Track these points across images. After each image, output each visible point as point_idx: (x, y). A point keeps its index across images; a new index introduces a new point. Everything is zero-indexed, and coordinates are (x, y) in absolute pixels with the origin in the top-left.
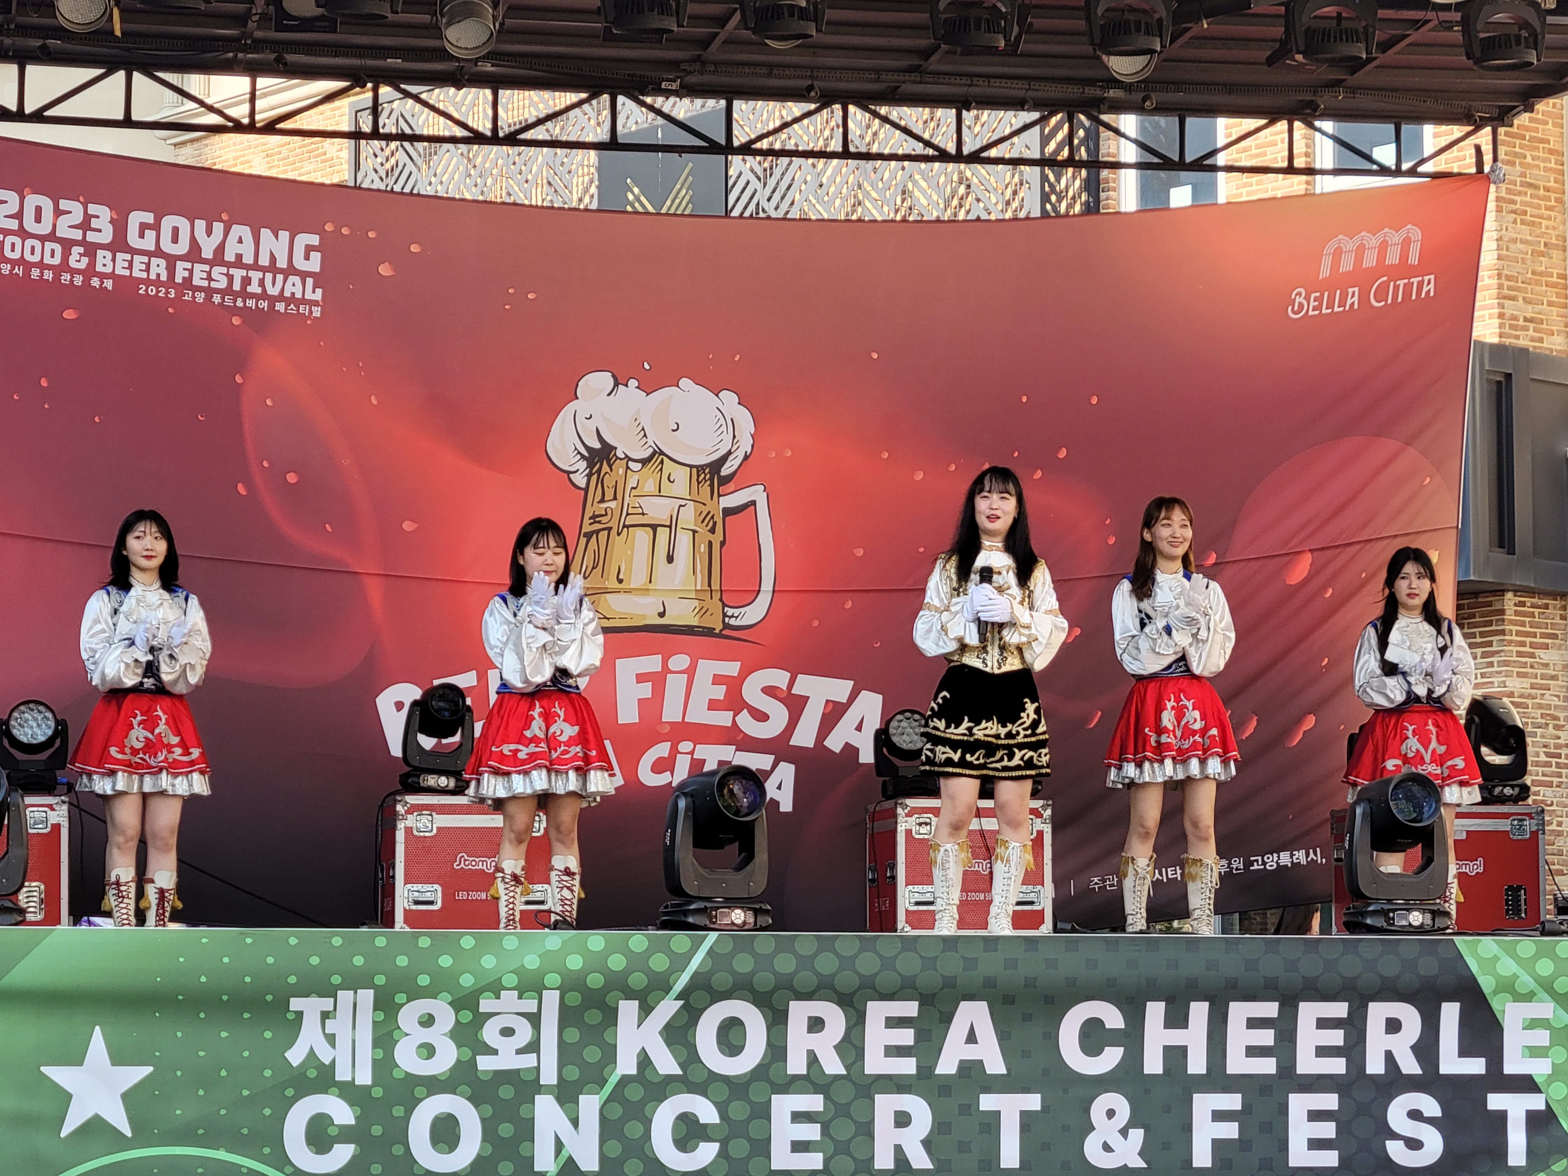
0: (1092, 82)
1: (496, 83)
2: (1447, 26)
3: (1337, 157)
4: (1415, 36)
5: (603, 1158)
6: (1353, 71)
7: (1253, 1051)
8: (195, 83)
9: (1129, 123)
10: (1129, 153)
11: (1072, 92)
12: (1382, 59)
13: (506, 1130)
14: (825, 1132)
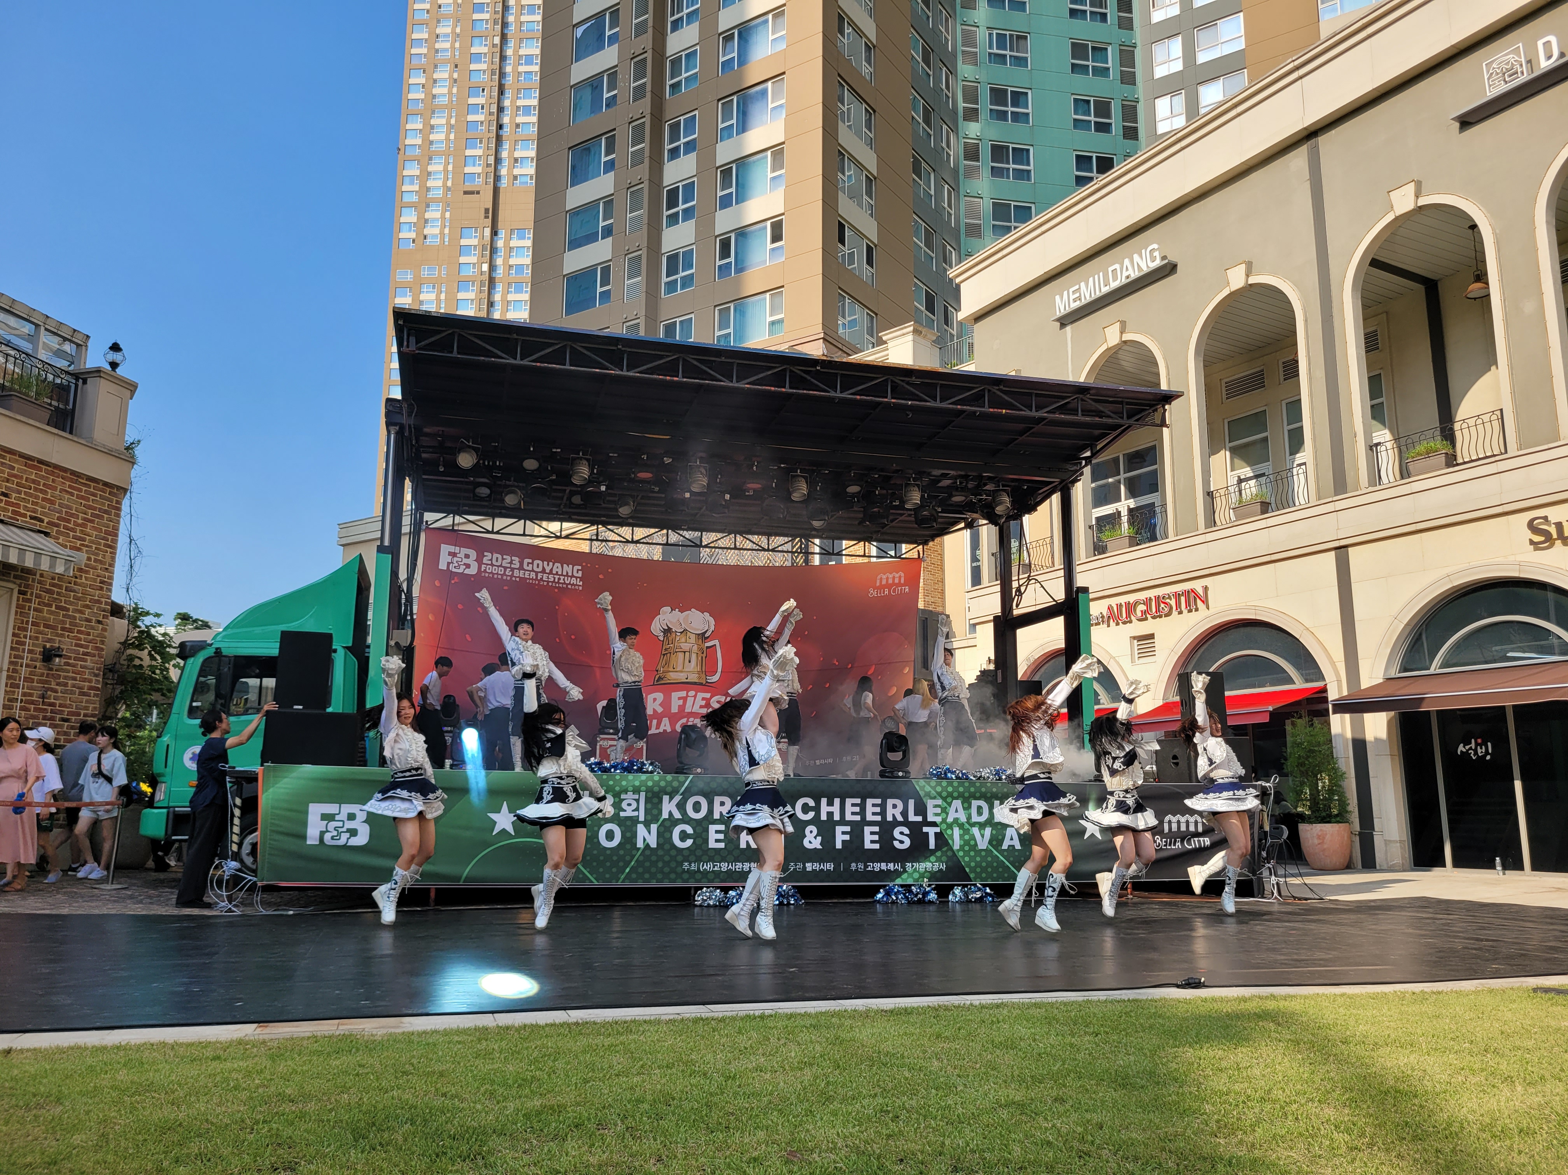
0: (806, 529)
1: (633, 525)
2: (910, 515)
3: (877, 552)
4: (901, 518)
5: (658, 844)
6: (883, 528)
7: (853, 813)
8: (544, 524)
9: (817, 541)
10: (817, 550)
11: (801, 532)
12: (891, 525)
13: (628, 835)
14: (725, 836)
